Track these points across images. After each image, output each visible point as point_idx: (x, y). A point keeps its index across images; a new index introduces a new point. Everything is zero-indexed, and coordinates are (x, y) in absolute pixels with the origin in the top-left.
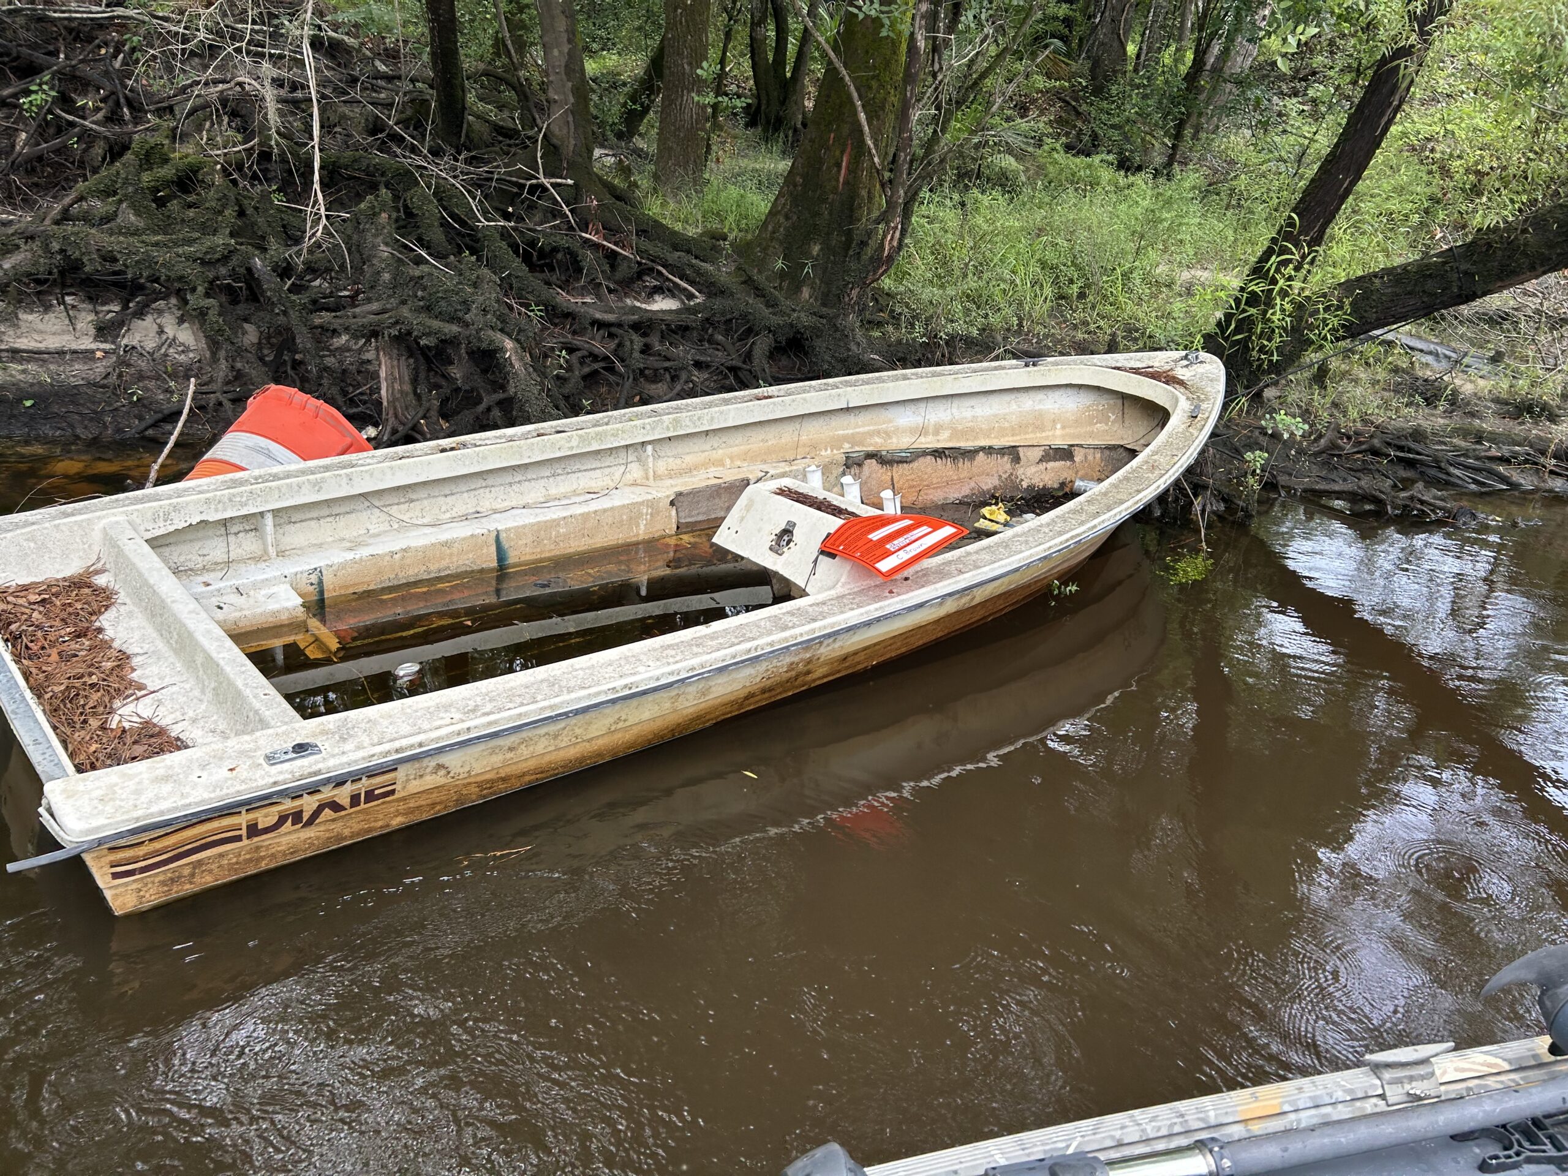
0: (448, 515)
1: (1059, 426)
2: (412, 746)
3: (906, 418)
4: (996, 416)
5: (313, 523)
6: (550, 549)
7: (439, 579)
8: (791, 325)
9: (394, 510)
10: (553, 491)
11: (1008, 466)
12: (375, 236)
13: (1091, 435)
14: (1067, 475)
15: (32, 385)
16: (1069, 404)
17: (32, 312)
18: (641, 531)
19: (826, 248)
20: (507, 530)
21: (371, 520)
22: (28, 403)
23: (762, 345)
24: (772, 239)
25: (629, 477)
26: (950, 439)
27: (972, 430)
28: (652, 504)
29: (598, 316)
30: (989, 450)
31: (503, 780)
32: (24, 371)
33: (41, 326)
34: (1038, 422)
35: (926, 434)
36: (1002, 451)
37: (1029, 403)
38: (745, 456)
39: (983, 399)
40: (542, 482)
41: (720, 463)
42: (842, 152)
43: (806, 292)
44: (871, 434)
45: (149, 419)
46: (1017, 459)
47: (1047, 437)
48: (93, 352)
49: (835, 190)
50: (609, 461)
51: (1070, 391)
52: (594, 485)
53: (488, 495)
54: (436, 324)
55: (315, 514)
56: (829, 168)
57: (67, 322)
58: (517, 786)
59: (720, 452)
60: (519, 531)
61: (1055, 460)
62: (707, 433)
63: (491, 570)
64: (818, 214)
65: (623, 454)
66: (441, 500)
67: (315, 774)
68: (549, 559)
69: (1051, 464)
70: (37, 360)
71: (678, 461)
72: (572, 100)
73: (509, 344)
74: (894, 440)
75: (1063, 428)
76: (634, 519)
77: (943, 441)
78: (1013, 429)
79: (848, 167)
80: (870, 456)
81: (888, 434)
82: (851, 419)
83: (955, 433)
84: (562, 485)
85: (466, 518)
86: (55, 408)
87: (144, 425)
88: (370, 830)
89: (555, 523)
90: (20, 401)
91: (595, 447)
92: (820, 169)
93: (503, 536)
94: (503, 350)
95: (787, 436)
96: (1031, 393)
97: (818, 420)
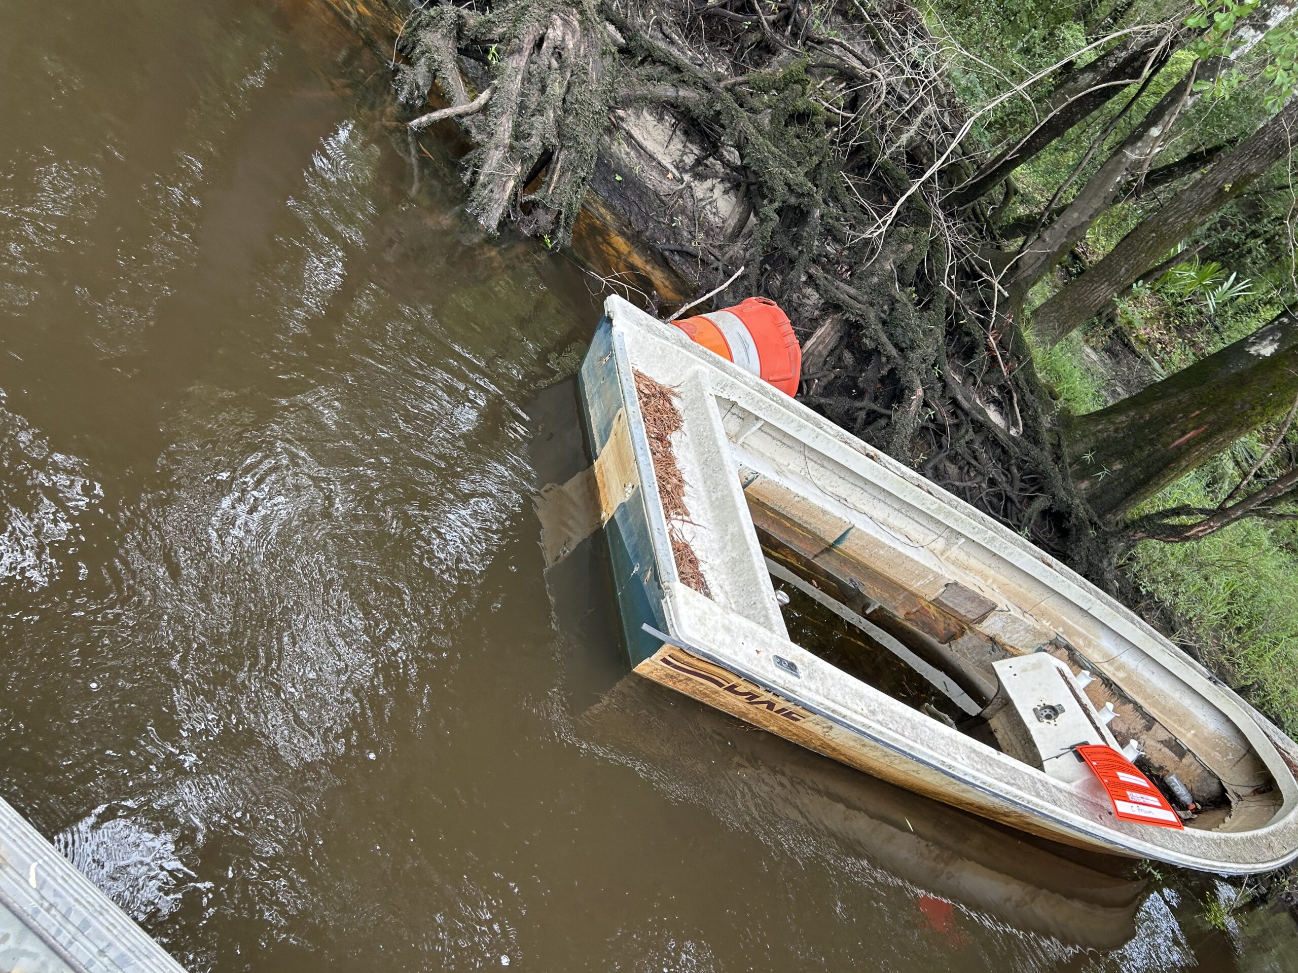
0: (831, 489)
1: (1193, 732)
2: (840, 714)
3: (1108, 644)
4: (1162, 691)
5: (769, 438)
6: (865, 557)
7: (800, 526)
8: (1069, 506)
9: (811, 464)
10: (891, 520)
11: (1139, 727)
12: (893, 252)
13: (1207, 755)
14: (1169, 766)
15: (626, 166)
16: (1211, 725)
17: (651, 114)
18: (915, 586)
19: (1124, 472)
20: (858, 530)
21: (793, 461)
22: (618, 178)
23: (1042, 502)
24: (1094, 434)
25: (933, 546)
26: (1122, 680)
27: (1140, 686)
28: (937, 576)
29: (960, 397)
30: (1138, 708)
31: (834, 749)
32: (627, 154)
33: (651, 129)
34: (1183, 718)
35: (1111, 664)
36: (1145, 715)
37: (1188, 702)
39: (1163, 673)
40: (890, 510)
41: (985, 578)
42: (1194, 428)
43: (1085, 485)
44: (1080, 635)
45: (673, 245)
46: (1148, 728)
47: (1180, 732)
48: (668, 171)
49: (1165, 445)
50: (931, 526)
51: (1219, 716)
52: (914, 535)
53: (859, 495)
54: (884, 338)
55: (774, 434)
56: (1175, 428)
57: (667, 139)
58: (834, 755)
59: (992, 572)
60: (862, 535)
61: (1171, 749)
62: (995, 555)
63: (826, 542)
64: (1140, 448)
65: (942, 528)
66: (836, 478)
67: (793, 691)
68: (858, 561)
69: (1166, 750)
70: (637, 151)
71: (966, 558)
72: (1056, 249)
73: (920, 392)
74: (1090, 651)
75: (1195, 735)
76: (919, 576)
77: (1117, 677)
78: (1164, 708)
79: (1188, 441)
80: (1068, 647)
81: (1089, 644)
82: (1077, 616)
83: (1128, 679)
84: (898, 520)
85: (839, 499)
86: (629, 193)
87: (667, 247)
88: (759, 722)
89: (882, 545)
90: (615, 172)
91: (940, 518)
92: (1168, 424)
93: (853, 530)
94: (913, 392)
95: (1035, 594)
96: (1195, 697)
97: (1061, 601)
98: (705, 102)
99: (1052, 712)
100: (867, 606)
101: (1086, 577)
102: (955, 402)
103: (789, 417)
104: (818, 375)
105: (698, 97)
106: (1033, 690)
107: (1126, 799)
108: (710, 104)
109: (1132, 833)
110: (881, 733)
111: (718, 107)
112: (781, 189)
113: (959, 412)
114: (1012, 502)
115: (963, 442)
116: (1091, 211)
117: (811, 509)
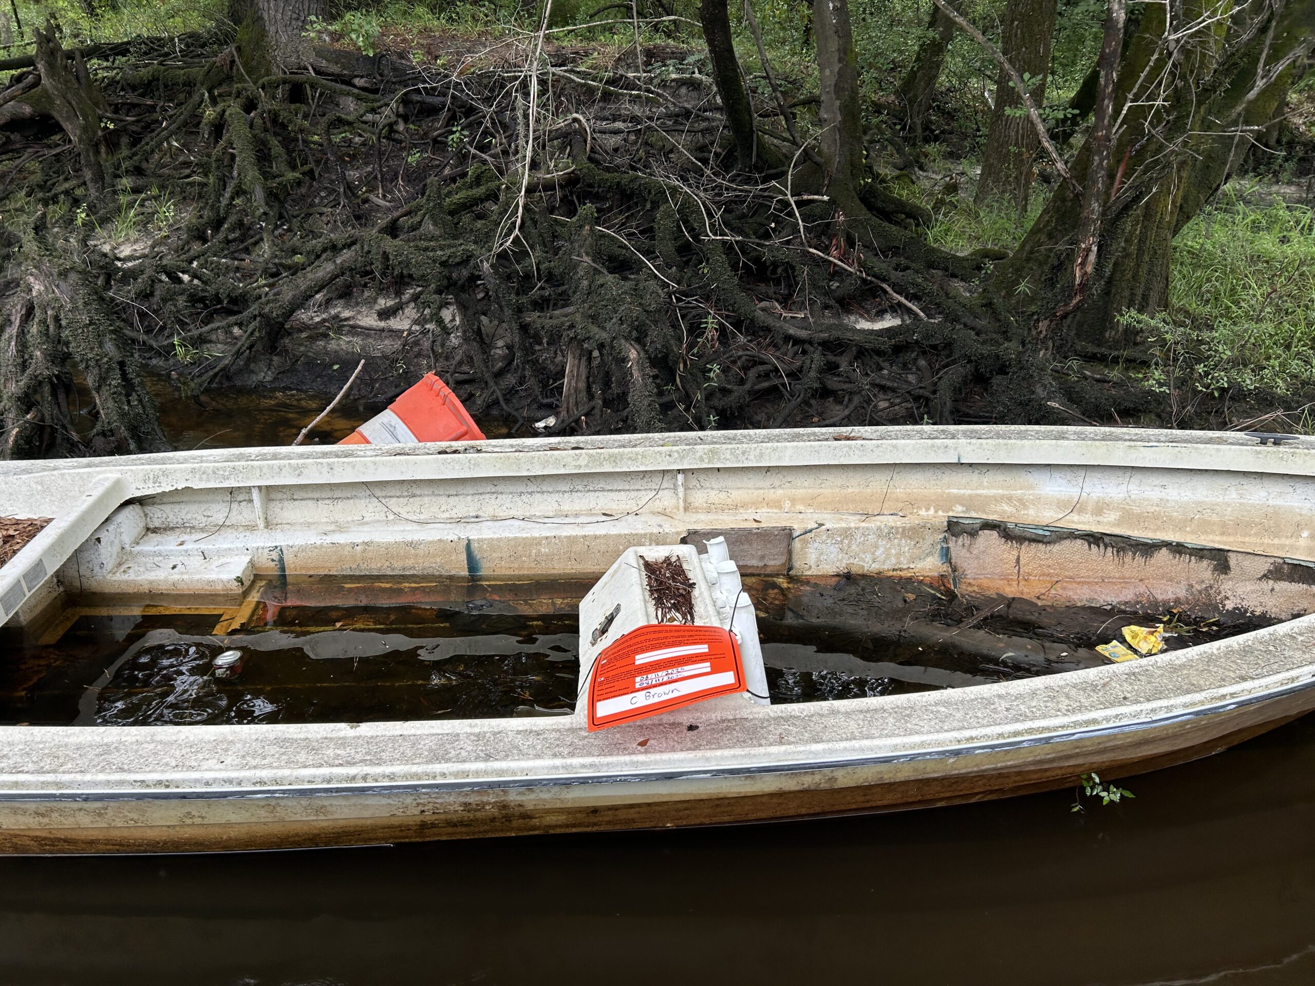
1: (1305, 534)
4: (1199, 503)
9: (392, 503)
10: (566, 507)
11: (1207, 575)
20: (479, 541)
22: (336, 367)
25: (658, 505)
26: (1118, 524)
27: (1156, 517)
30: (1178, 549)
32: (349, 343)
34: (1270, 522)
35: (1080, 512)
36: (1200, 553)
38: (810, 501)
39: (1183, 479)
40: (556, 497)
42: (1118, 162)
44: (997, 499)
47: (1281, 547)
50: (638, 484)
52: (615, 507)
53: (493, 501)
55: (316, 495)
59: (780, 492)
60: (494, 544)
61: (1291, 579)
65: (658, 479)
66: (443, 500)
70: (363, 335)
72: (839, 118)
73: (633, 354)
74: (1031, 512)
75: (1311, 537)
77: (1106, 524)
78: (1224, 525)
80: (990, 526)
81: (1022, 502)
83: (1127, 517)
90: (332, 364)
93: (475, 546)
94: (626, 360)
95: (854, 485)
96: (1268, 483)
98: (360, 252)
99: (607, 622)
102: (793, 340)
104: (584, 412)
105: (354, 254)
106: (603, 606)
113: (806, 346)
117: (389, 550)
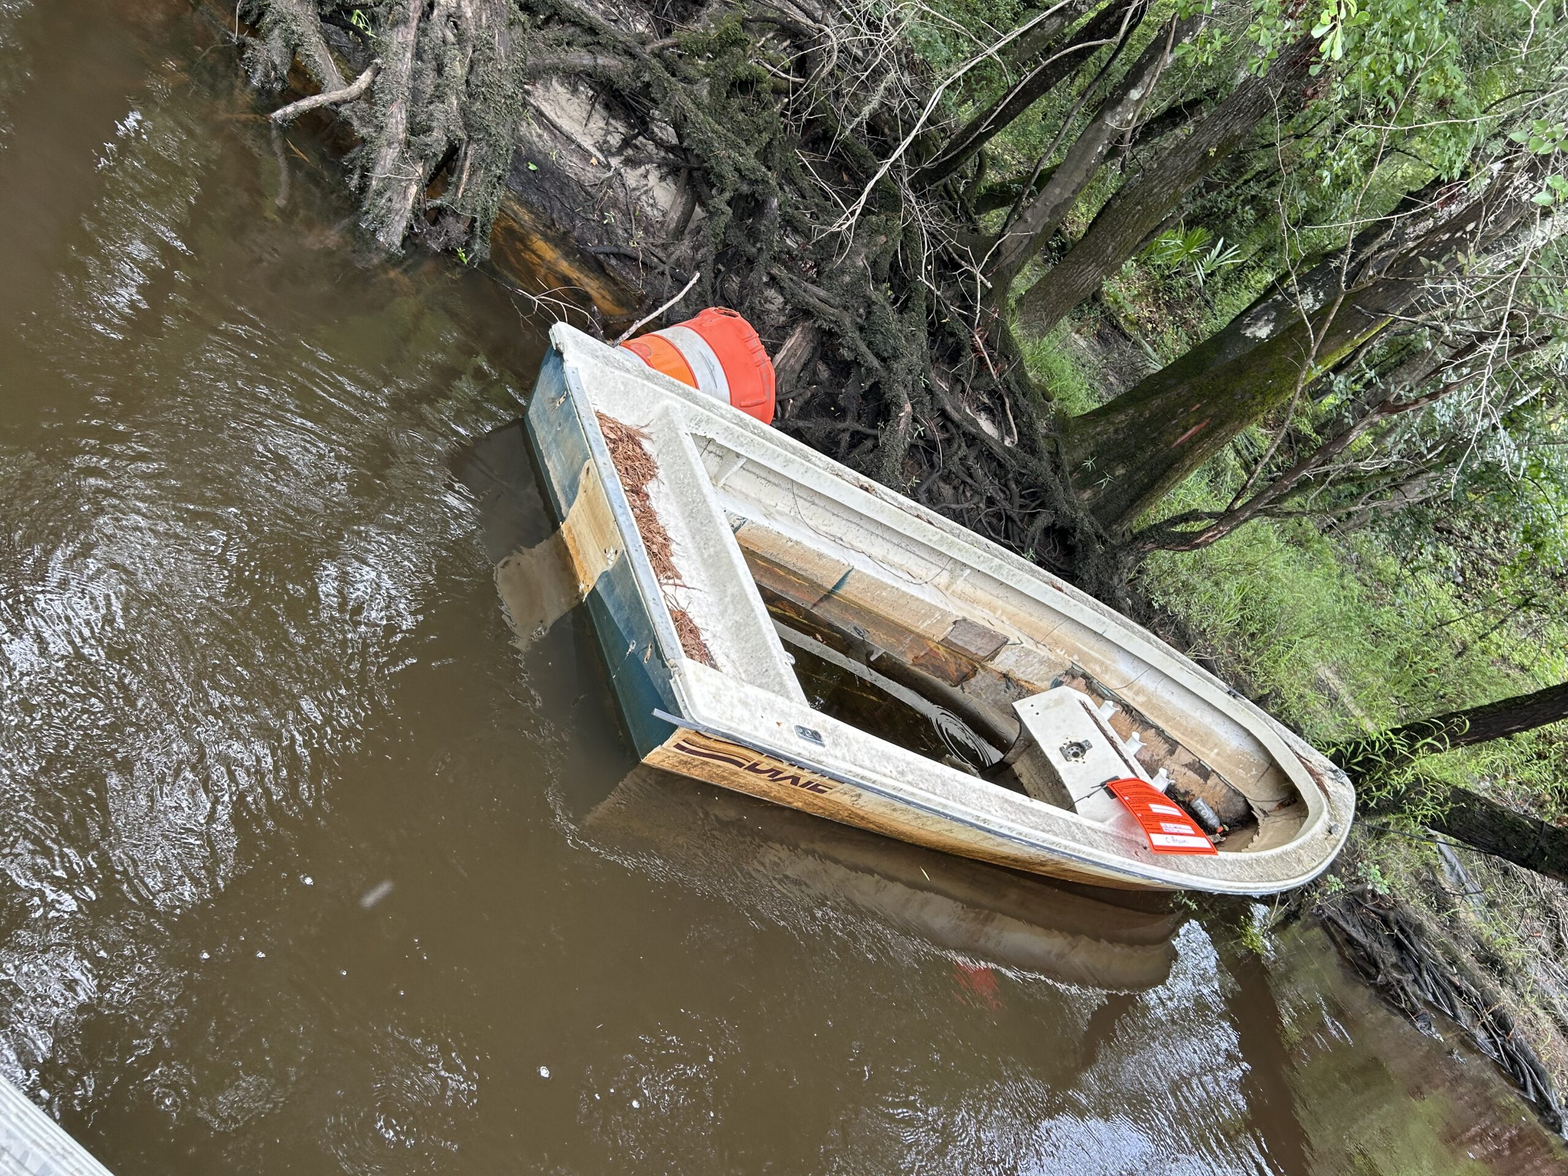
0: (824, 528)
1: (1216, 751)
2: (869, 780)
3: (1125, 667)
4: (1183, 712)
5: (752, 476)
6: (866, 601)
7: (795, 574)
8: (1073, 520)
9: (800, 502)
10: (890, 556)
11: (1162, 753)
12: (863, 245)
13: (1231, 773)
14: (1195, 789)
15: (540, 152)
16: (1234, 742)
17: (562, 85)
18: (922, 627)
19: (1128, 477)
20: (858, 571)
21: (782, 501)
22: (532, 167)
23: (1044, 519)
24: (1093, 437)
25: (937, 580)
26: (1141, 705)
27: (1160, 709)
28: (945, 614)
29: (948, 408)
30: (1160, 732)
31: (863, 818)
32: (540, 136)
33: (564, 103)
34: (1205, 738)
35: (1130, 689)
36: (1167, 739)
37: (1209, 719)
38: (1011, 617)
39: (1183, 693)
40: (890, 546)
41: (993, 610)
42: (1196, 423)
43: (1087, 494)
44: (1096, 661)
45: (607, 247)
46: (1172, 752)
47: (1202, 753)
48: (591, 155)
49: (1168, 444)
50: (934, 559)
51: (1241, 732)
52: (916, 571)
53: (855, 532)
54: (863, 348)
55: (758, 472)
56: (1176, 425)
57: (585, 115)
58: (862, 824)
59: (1000, 603)
60: (863, 576)
61: (1195, 772)
62: (1002, 583)
63: (824, 589)
64: (1142, 449)
65: (945, 560)
66: (829, 516)
67: (819, 762)
68: (860, 606)
69: (1190, 773)
70: (551, 132)
71: (972, 590)
72: (1039, 231)
73: (908, 408)
74: (1107, 677)
75: (1218, 754)
76: (926, 616)
77: (1136, 702)
78: (1186, 729)
79: (1191, 437)
80: (1085, 676)
81: (1106, 670)
82: (1092, 641)
83: (1149, 703)
84: (898, 557)
85: (836, 540)
86: (547, 185)
87: (601, 249)
89: (883, 586)
90: (527, 160)
91: (943, 549)
92: (1169, 420)
93: (853, 573)
94: (900, 408)
95: (1046, 622)
96: (1216, 714)
97: (1074, 627)
98: (630, 71)
99: (1079, 749)
100: (871, 653)
101: (1096, 597)
102: (944, 414)
103: (774, 451)
104: (793, 394)
105: (621, 66)
106: (1058, 728)
107: (1160, 831)
108: (637, 76)
109: (1167, 865)
110: (913, 794)
111: (647, 77)
112: (731, 176)
113: (949, 424)
114: (1013, 521)
115: (956, 458)
116: (1074, 187)
117: (805, 554)
